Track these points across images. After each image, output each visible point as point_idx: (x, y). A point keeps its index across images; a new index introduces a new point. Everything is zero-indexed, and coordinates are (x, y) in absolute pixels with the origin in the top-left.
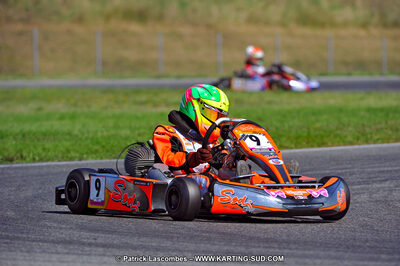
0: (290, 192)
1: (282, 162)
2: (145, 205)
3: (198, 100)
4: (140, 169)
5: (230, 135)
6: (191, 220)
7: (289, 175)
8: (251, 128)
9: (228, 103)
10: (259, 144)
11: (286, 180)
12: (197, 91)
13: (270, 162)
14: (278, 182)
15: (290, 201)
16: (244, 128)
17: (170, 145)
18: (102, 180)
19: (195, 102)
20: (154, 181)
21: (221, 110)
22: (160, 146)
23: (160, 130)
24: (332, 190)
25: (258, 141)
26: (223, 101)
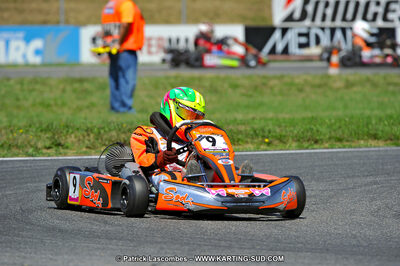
1: (231, 162)
2: (106, 202)
3: (174, 100)
8: (211, 129)
10: (214, 145)
12: (174, 92)
13: (220, 162)
17: (145, 146)
18: (78, 177)
19: (171, 102)
21: (195, 110)
25: (214, 142)
26: (198, 101)
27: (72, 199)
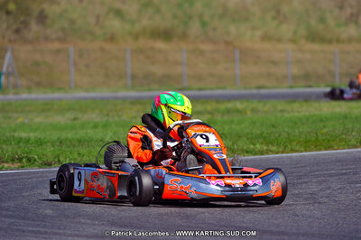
0: (228, 181)
1: (225, 157)
2: (113, 193)
3: (166, 105)
4: (116, 163)
5: (184, 134)
6: (146, 206)
7: (230, 168)
8: (203, 128)
9: (190, 107)
10: (208, 141)
11: (227, 171)
12: (165, 97)
13: (215, 156)
14: (220, 173)
15: (227, 189)
16: (196, 128)
17: (140, 144)
18: (82, 172)
19: (163, 107)
20: (120, 173)
21: (185, 113)
22: (132, 144)
23: (134, 129)
24: (266, 180)
27: (76, 192)
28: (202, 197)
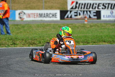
1: (74, 48)
3: (63, 30)
8: (70, 39)
10: (70, 43)
11: (73, 53)
12: (63, 28)
16: (68, 39)
17: (54, 43)
18: (35, 52)
19: (62, 31)
21: (69, 33)
25: (70, 42)
26: (70, 31)
27: (34, 58)
28: (63, 61)
